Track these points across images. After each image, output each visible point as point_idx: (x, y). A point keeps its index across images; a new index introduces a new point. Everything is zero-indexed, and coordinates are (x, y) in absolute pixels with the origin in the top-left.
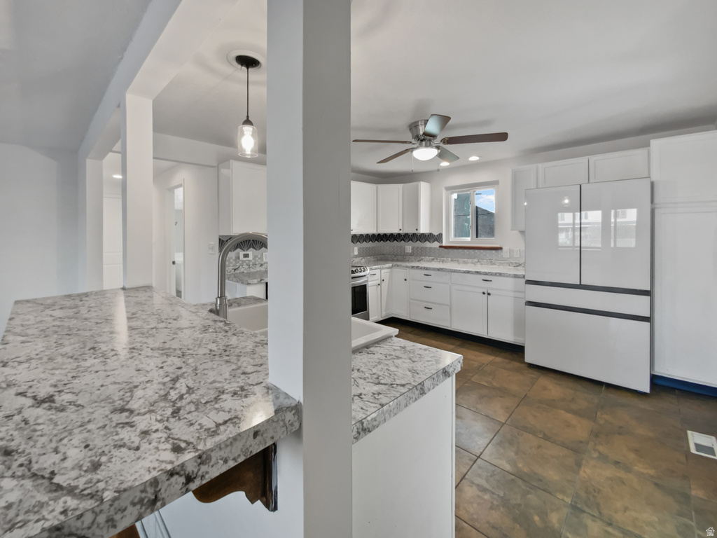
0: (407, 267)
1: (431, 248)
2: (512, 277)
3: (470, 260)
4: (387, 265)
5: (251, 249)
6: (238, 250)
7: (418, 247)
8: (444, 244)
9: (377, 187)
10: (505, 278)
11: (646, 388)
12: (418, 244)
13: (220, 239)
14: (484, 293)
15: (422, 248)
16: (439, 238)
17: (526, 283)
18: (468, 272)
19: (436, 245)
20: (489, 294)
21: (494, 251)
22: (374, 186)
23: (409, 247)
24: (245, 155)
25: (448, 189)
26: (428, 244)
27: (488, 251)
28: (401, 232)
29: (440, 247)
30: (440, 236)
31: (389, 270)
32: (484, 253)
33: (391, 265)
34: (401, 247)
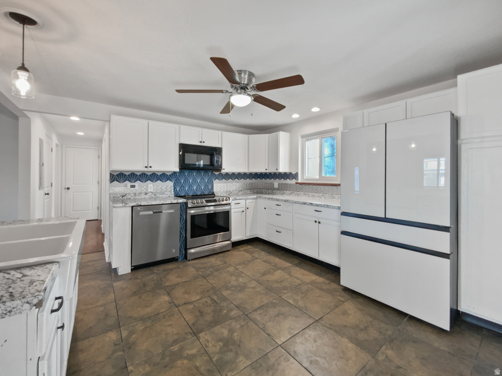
0: (265, 198)
1: (290, 184)
2: (337, 209)
3: (317, 194)
4: (252, 197)
5: (138, 181)
6: (127, 182)
7: (282, 184)
8: (300, 181)
9: (248, 136)
10: (331, 209)
11: (446, 326)
12: (282, 181)
13: (111, 174)
14: (316, 222)
15: (285, 184)
16: (295, 176)
17: (341, 215)
18: (305, 203)
19: (293, 181)
20: (319, 223)
21: (334, 187)
22: (246, 136)
23: (276, 183)
24: (20, 95)
25: (303, 137)
26: (288, 181)
27: (331, 187)
28: (267, 171)
29: (296, 183)
30: (297, 174)
31: (254, 201)
32: (327, 189)
33: (255, 196)
34: (272, 183)
